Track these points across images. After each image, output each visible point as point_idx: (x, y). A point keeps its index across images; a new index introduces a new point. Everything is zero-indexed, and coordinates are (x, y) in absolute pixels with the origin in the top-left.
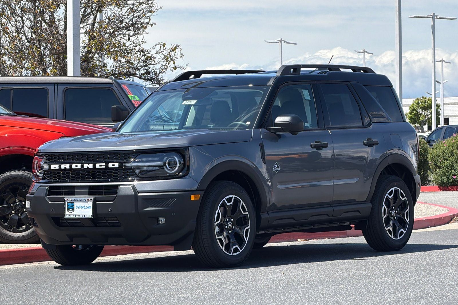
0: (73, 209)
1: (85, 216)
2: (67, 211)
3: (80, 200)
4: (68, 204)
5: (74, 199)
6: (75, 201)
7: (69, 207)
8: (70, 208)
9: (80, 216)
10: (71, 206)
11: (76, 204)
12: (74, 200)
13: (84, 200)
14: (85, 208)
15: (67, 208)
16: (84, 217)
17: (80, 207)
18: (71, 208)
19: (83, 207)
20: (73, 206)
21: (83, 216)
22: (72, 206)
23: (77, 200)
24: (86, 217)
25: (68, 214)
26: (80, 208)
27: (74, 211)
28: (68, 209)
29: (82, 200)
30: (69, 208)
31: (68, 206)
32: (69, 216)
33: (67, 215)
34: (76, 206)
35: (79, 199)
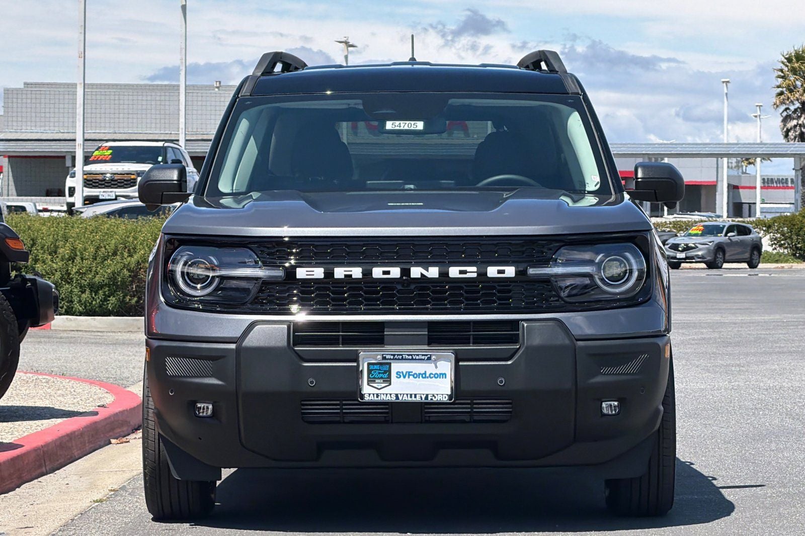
0: (388, 381)
1: (430, 398)
2: (368, 384)
3: (410, 357)
4: (372, 367)
5: (391, 355)
6: (396, 359)
7: (375, 374)
8: (379, 378)
9: (411, 397)
10: (379, 373)
11: (396, 367)
12: (392, 357)
13: (423, 357)
14: (425, 378)
15: (368, 377)
16: (427, 398)
17: (409, 375)
18: (382, 378)
19: (420, 374)
20: (385, 372)
21: (423, 397)
22: (383, 372)
23: (400, 357)
24: (432, 399)
25: (369, 392)
26: (411, 377)
27: (390, 384)
28: (371, 381)
29: (417, 357)
30: (374, 378)
31: (369, 371)
32: (377, 397)
33: (370, 394)
34: (397, 373)
35: (409, 355)
